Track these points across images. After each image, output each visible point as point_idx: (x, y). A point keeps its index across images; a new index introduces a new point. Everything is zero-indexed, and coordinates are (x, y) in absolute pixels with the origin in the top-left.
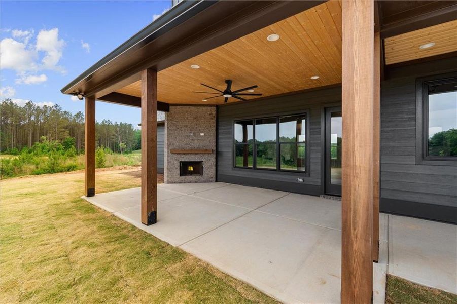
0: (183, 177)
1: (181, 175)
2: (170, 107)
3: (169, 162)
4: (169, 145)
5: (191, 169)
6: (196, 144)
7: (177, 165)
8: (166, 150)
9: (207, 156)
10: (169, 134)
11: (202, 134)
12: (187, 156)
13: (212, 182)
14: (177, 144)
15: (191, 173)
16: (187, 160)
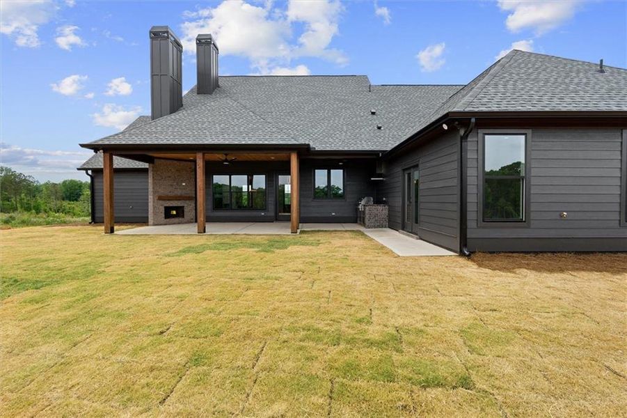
0: (168, 220)
1: (166, 218)
2: (155, 160)
3: (154, 207)
4: (154, 192)
5: (174, 212)
6: (178, 192)
7: (162, 209)
8: (151, 197)
9: (187, 202)
10: (154, 183)
11: (184, 184)
12: (172, 202)
13: (192, 222)
14: (162, 192)
15: (174, 216)
16: (171, 205)
